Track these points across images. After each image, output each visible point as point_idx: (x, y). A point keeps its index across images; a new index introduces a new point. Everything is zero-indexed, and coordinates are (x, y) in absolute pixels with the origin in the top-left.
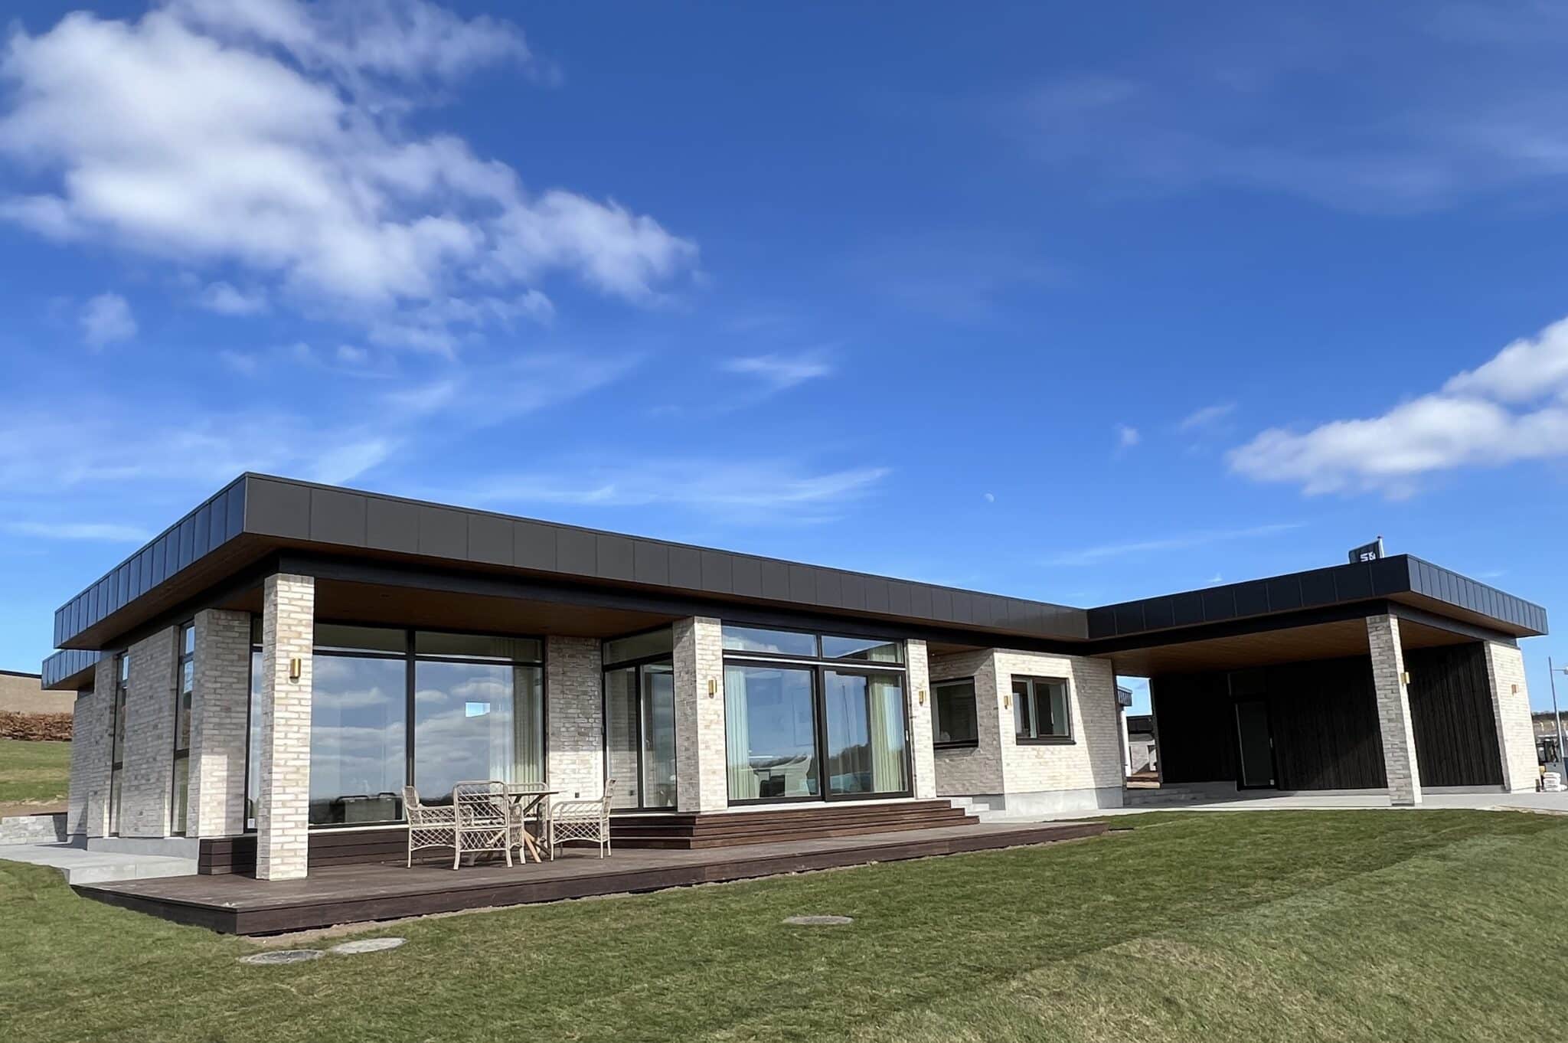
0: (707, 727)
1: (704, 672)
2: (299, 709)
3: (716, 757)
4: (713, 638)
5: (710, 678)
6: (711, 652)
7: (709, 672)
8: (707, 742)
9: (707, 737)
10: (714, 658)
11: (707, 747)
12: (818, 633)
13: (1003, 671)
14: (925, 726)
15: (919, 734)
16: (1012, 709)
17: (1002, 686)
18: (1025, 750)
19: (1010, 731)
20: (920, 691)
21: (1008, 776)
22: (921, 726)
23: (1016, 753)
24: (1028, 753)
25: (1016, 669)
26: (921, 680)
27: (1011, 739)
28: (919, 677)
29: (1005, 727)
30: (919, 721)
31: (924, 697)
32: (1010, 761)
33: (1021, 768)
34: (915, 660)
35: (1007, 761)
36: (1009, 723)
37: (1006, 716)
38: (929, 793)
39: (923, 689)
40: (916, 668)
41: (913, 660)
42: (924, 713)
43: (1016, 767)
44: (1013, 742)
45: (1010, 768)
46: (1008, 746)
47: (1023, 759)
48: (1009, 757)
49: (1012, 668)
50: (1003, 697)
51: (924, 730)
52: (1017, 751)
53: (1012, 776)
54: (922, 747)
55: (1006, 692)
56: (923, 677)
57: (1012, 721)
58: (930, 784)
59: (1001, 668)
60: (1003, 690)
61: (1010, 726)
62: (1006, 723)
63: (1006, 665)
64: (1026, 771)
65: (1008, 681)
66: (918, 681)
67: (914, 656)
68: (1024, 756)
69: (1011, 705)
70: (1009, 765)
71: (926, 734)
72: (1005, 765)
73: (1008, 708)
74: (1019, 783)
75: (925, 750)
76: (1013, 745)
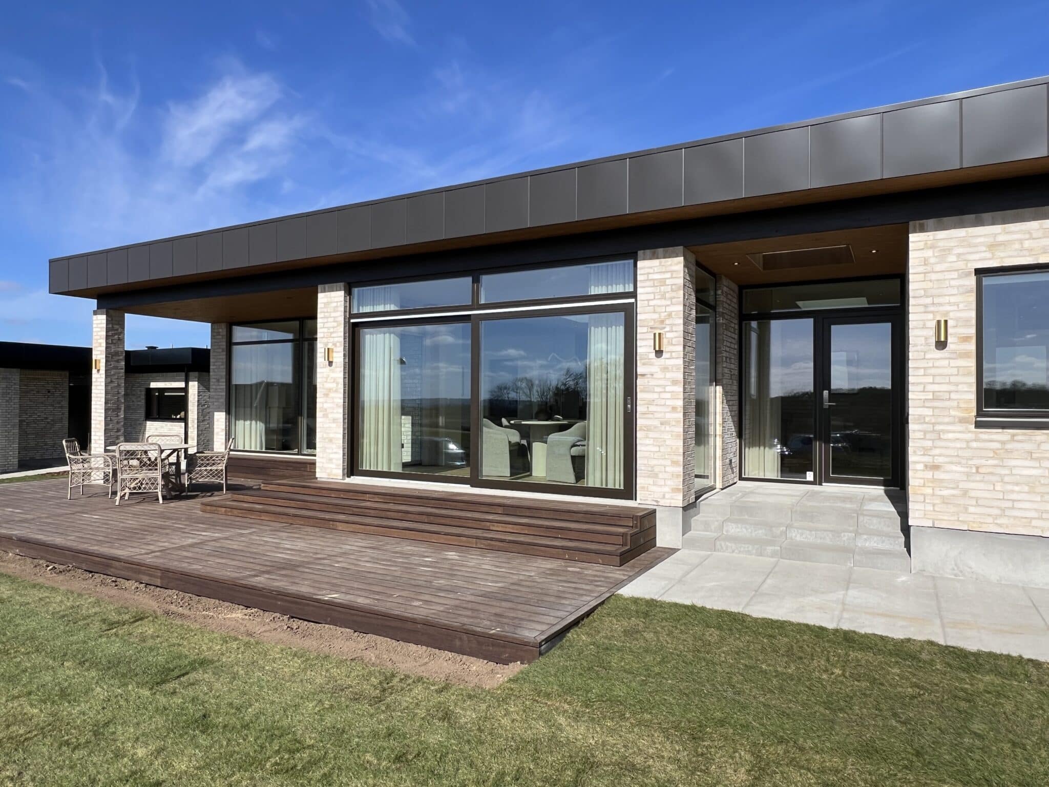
0: (326, 395)
1: (325, 340)
2: (101, 388)
3: (334, 425)
4: (335, 304)
5: (330, 346)
6: (332, 320)
8: (325, 410)
9: (326, 406)
10: (335, 324)
11: (325, 416)
12: (476, 273)
13: (938, 268)
14: (668, 389)
15: (651, 402)
16: (972, 346)
17: (929, 301)
18: (1019, 438)
19: (953, 396)
20: (657, 332)
21: (929, 491)
22: (657, 389)
23: (974, 445)
24: (1028, 446)
25: (1002, 255)
26: (663, 315)
27: (953, 413)
28: (658, 309)
29: (930, 388)
30: (653, 382)
31: (665, 341)
32: (940, 460)
33: (987, 478)
34: (651, 283)
35: (926, 459)
36: (953, 379)
37: (937, 364)
38: (664, 497)
39: (668, 329)
40: (652, 296)
41: (648, 283)
42: (665, 369)
43: (968, 474)
44: (962, 421)
45: (939, 475)
46: (938, 427)
47: (1002, 459)
48: (937, 451)
49: (988, 255)
50: (933, 324)
51: (664, 395)
52: (976, 440)
53: (946, 492)
54: (657, 423)
55: (947, 313)
56: (668, 309)
57: (969, 374)
58: (669, 482)
59: (932, 260)
60: (932, 309)
61: (957, 384)
62: (938, 379)
63: (961, 250)
64: (1009, 487)
65: (958, 287)
66: (656, 316)
67: (651, 277)
68: (1011, 451)
69: (966, 339)
70: (936, 467)
71: (668, 402)
72: (920, 467)
73: (950, 346)
74: (971, 509)
75: (663, 428)
76: (958, 427)
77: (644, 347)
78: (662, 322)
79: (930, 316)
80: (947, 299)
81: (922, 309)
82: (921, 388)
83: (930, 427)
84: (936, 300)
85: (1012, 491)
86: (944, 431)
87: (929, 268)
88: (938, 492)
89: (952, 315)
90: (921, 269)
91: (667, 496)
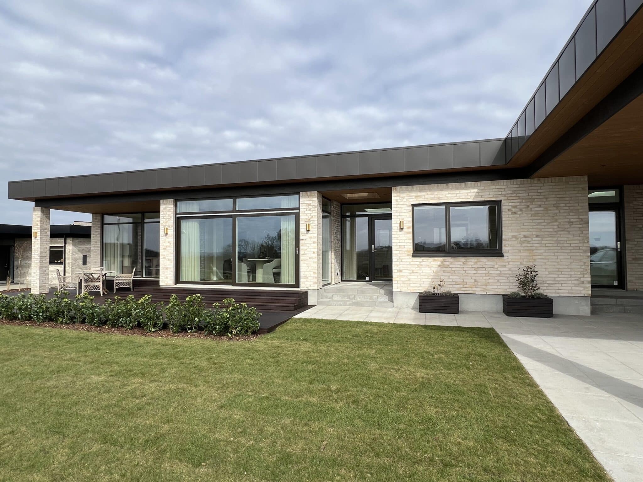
0: (165, 249)
1: (164, 224)
2: (38, 246)
3: (169, 262)
4: (169, 209)
5: (167, 227)
6: (168, 215)
7: (167, 224)
8: (164, 255)
9: (164, 253)
10: (169, 217)
11: (164, 258)
12: (234, 197)
13: (401, 203)
14: (312, 245)
15: (305, 250)
16: (411, 230)
17: (398, 214)
18: (424, 260)
19: (406, 247)
20: (308, 223)
21: (398, 279)
22: (308, 245)
23: (411, 263)
24: (427, 263)
25: (420, 200)
26: (310, 217)
27: (405, 252)
28: (308, 215)
29: (399, 244)
30: (306, 242)
31: (311, 227)
32: (402, 269)
33: (416, 274)
34: (305, 205)
35: (398, 268)
36: (406, 241)
37: (401, 236)
38: (310, 286)
39: (312, 222)
40: (305, 210)
41: (304, 205)
42: (311, 237)
43: (410, 273)
44: (408, 255)
45: (402, 274)
46: (401, 258)
47: (420, 268)
48: (401, 266)
49: (415, 200)
50: (399, 222)
51: (310, 247)
52: (412, 262)
53: (404, 279)
54: (308, 258)
55: (403, 219)
56: (312, 215)
57: (410, 239)
58: (312, 280)
59: (399, 200)
60: (399, 217)
61: (407, 243)
62: (401, 241)
63: (406, 198)
64: (422, 277)
65: (407, 210)
66: (307, 217)
67: (305, 202)
68: (422, 265)
69: (409, 227)
70: (401, 271)
71: (312, 250)
72: (396, 271)
73: (404, 230)
74: (411, 285)
75: (310, 260)
76: (407, 257)
77: (303, 229)
78: (309, 219)
79: (398, 220)
80: (403, 214)
81: (396, 217)
82: (396, 244)
83: (398, 258)
84: (401, 214)
85: (423, 278)
86: (403, 259)
87: (398, 203)
88: (401, 280)
89: (405, 219)
90: (396, 203)
91: (312, 286)
